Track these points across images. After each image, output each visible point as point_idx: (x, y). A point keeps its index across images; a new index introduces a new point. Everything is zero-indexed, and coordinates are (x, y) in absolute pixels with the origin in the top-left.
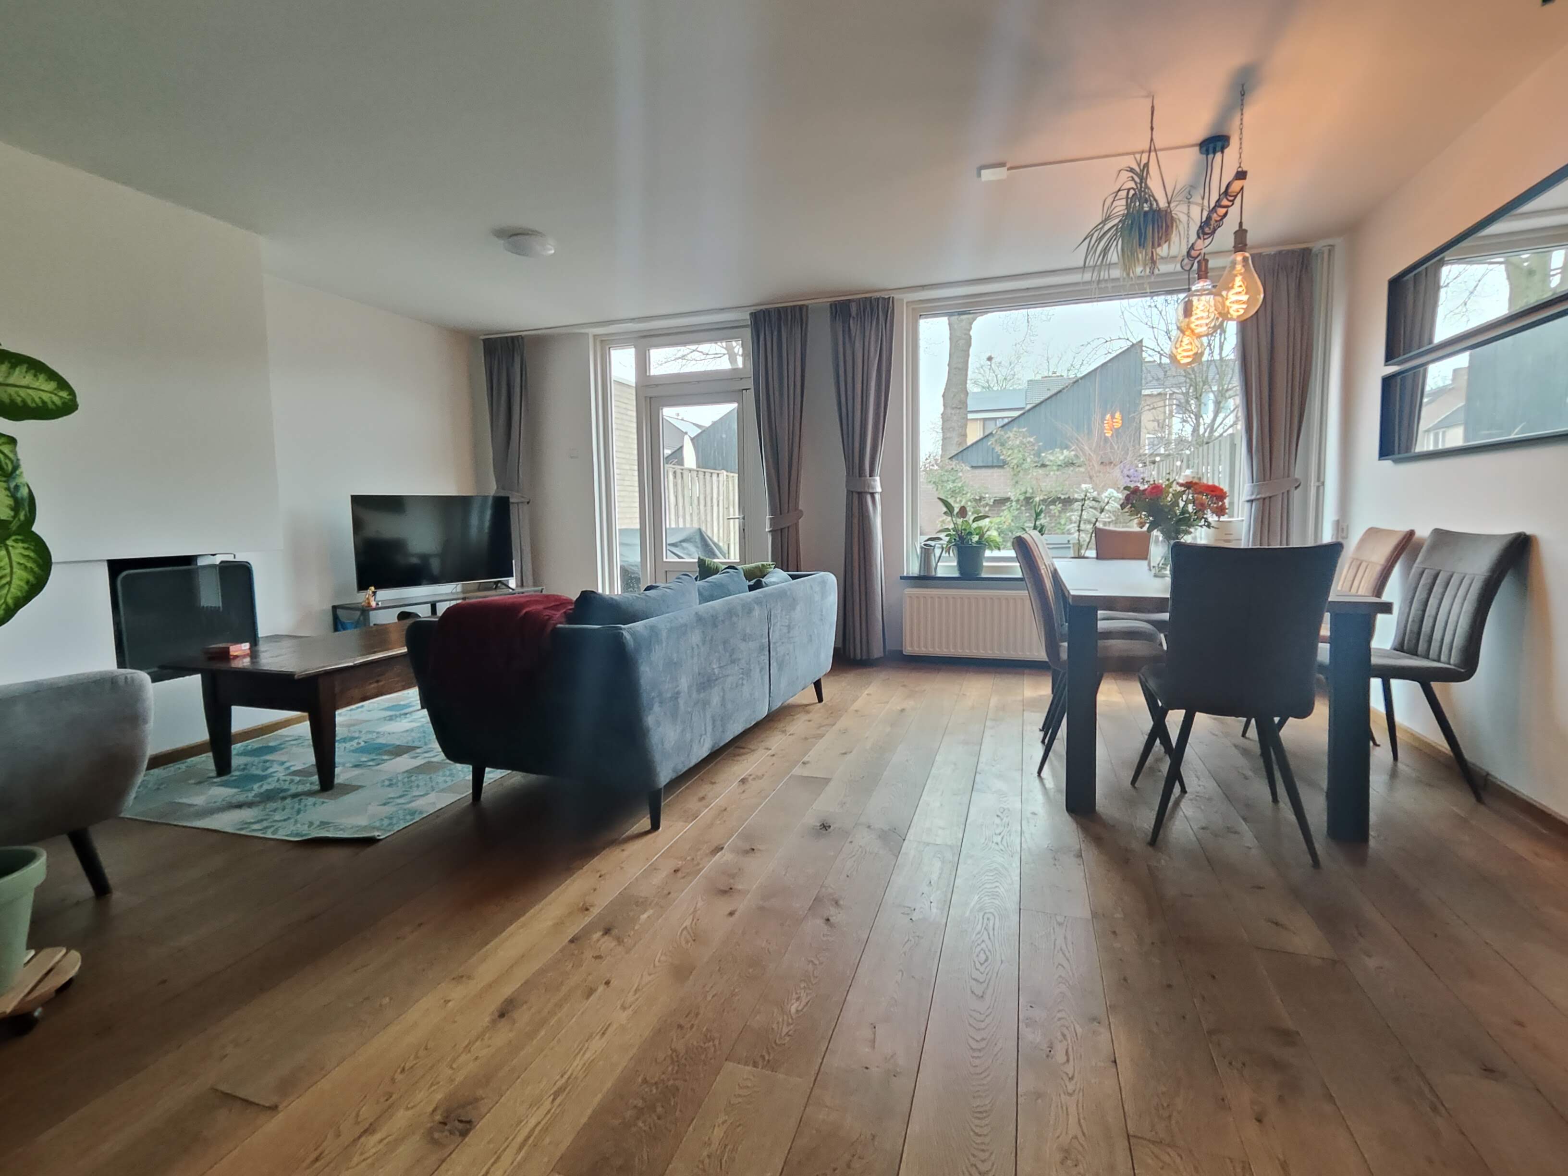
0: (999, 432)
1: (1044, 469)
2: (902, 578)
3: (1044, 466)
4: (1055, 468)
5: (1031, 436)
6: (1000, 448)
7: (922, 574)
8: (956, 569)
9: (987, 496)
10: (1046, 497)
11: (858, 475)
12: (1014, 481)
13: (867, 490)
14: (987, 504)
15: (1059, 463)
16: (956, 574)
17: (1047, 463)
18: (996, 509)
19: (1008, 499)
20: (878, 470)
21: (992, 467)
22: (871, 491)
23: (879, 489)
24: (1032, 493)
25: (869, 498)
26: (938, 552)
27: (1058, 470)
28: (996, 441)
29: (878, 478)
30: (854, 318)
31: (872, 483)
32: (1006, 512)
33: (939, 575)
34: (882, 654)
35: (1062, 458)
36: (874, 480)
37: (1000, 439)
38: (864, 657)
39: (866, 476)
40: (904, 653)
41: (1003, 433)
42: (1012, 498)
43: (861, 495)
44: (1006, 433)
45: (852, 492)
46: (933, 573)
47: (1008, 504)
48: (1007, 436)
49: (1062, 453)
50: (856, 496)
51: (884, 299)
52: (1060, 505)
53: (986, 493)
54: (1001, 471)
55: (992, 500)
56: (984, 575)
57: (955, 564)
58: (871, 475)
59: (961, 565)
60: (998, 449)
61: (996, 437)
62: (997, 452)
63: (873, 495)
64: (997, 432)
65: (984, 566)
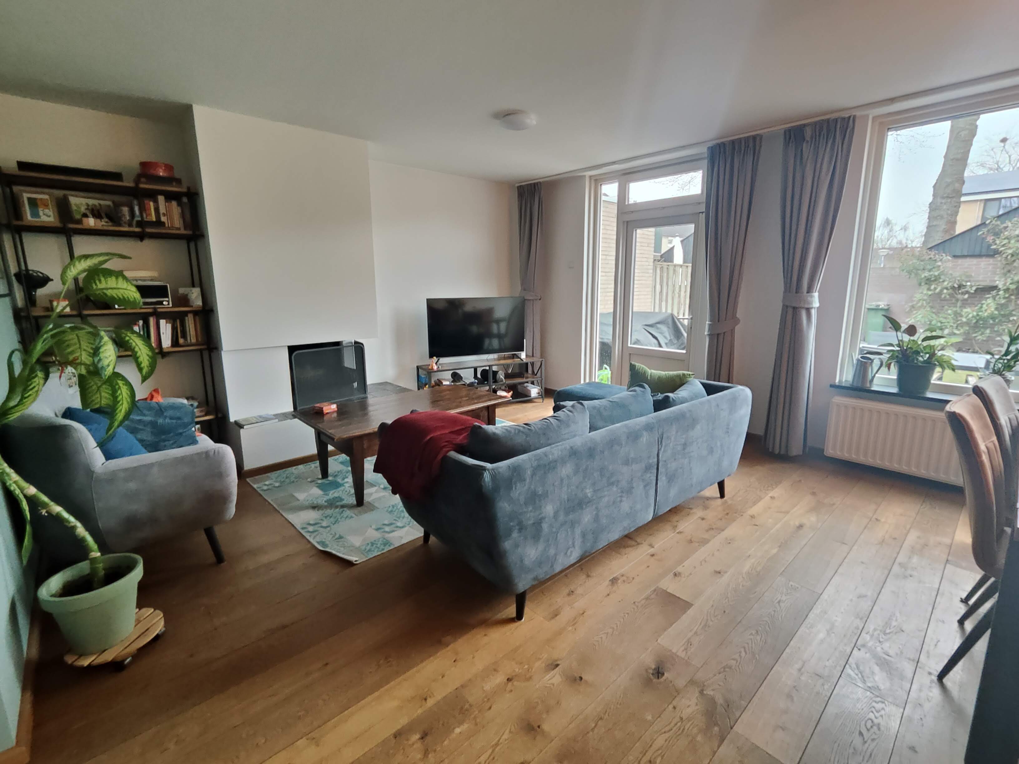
0: (994, 222)
2: (832, 386)
6: (993, 238)
7: (855, 384)
8: (895, 383)
9: (969, 284)
11: (794, 291)
12: (1006, 270)
13: (802, 305)
14: (967, 292)
16: (895, 390)
18: (978, 296)
19: (995, 288)
21: (980, 256)
22: (806, 306)
23: (816, 304)
25: (804, 313)
26: (876, 365)
28: (988, 231)
29: (816, 295)
30: (808, 142)
31: (809, 298)
32: (989, 301)
33: (875, 388)
34: (801, 453)
36: (812, 297)
37: (993, 229)
38: (783, 452)
39: (803, 293)
40: (825, 453)
41: (999, 223)
42: (1000, 286)
43: (796, 311)
44: (1003, 223)
45: (787, 307)
47: (994, 293)
48: (1005, 225)
50: (790, 311)
51: (843, 119)
53: (967, 282)
54: (991, 260)
55: (974, 288)
56: (930, 395)
57: (895, 377)
58: (810, 290)
59: (901, 381)
60: (990, 239)
61: (990, 227)
62: (988, 241)
63: (808, 310)
64: (991, 222)
65: (931, 386)
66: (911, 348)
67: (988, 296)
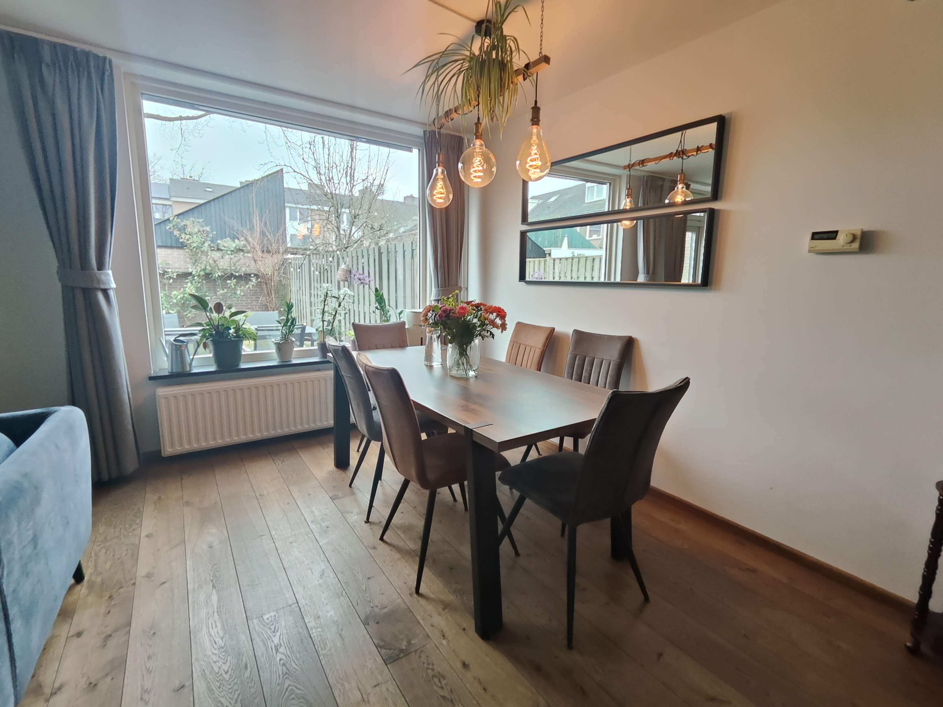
0: (175, 219)
1: (220, 252)
2: (151, 378)
3: (219, 250)
4: (229, 252)
5: (207, 226)
6: (178, 232)
7: (174, 371)
8: (213, 361)
9: (170, 270)
10: (223, 274)
11: (79, 266)
12: (193, 260)
13: (96, 285)
14: (170, 278)
15: (232, 249)
16: (213, 369)
17: (222, 248)
18: (178, 281)
19: (190, 274)
20: (109, 260)
21: (171, 247)
22: (102, 287)
23: (113, 285)
24: (211, 270)
25: (100, 296)
26: (191, 347)
27: (231, 254)
28: (173, 226)
29: (110, 272)
31: (103, 277)
32: (189, 284)
33: (195, 371)
35: (234, 245)
36: (106, 274)
37: (176, 225)
38: (114, 475)
39: (93, 270)
40: (163, 455)
41: (179, 220)
42: (194, 273)
43: (88, 293)
44: (182, 221)
45: (73, 289)
46: (188, 369)
47: (191, 278)
48: (184, 223)
49: (234, 242)
51: (97, 57)
52: (235, 280)
53: (169, 268)
54: (181, 251)
55: (175, 274)
56: (243, 366)
57: (211, 355)
58: (101, 266)
59: (219, 358)
60: (176, 233)
61: (174, 223)
62: (176, 235)
63: (105, 292)
64: (174, 219)
65: (242, 357)
66: (223, 325)
67: (187, 281)
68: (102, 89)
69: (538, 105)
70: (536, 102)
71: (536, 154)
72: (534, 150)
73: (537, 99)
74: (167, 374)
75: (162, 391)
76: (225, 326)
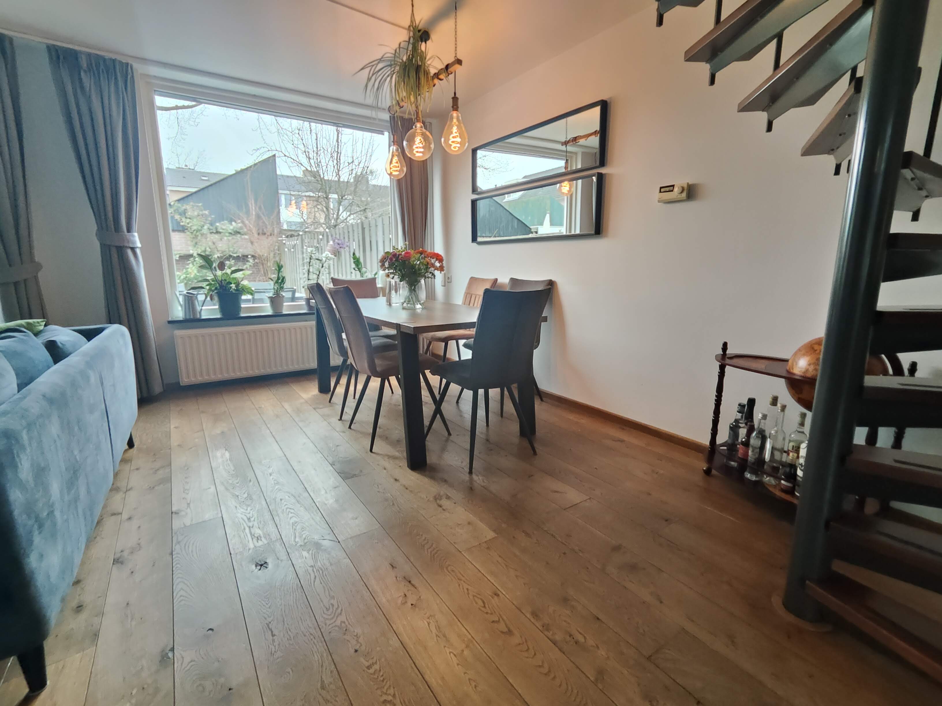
0: (176, 204)
1: (219, 235)
2: (169, 322)
3: (217, 232)
4: (227, 234)
5: (205, 210)
6: (179, 216)
7: (188, 317)
8: (218, 311)
10: (222, 255)
11: (113, 230)
12: (194, 242)
13: (127, 245)
15: (230, 231)
16: (219, 316)
17: (221, 231)
18: (181, 263)
19: (191, 256)
20: (135, 226)
21: (174, 231)
22: (131, 246)
23: (139, 245)
24: (211, 252)
25: (130, 252)
26: (201, 298)
27: (229, 236)
28: (175, 211)
29: (136, 234)
31: (132, 238)
32: (191, 265)
33: (203, 317)
34: (162, 390)
35: (231, 227)
36: (134, 236)
37: (177, 210)
39: (124, 232)
40: (181, 384)
41: (180, 205)
42: (195, 255)
43: (121, 250)
44: (183, 206)
45: (109, 246)
46: (198, 316)
47: (192, 259)
48: (184, 208)
49: (231, 225)
50: (114, 250)
52: (233, 261)
54: (182, 235)
55: (178, 256)
56: (242, 315)
57: (217, 307)
58: (129, 230)
59: (223, 308)
60: (177, 217)
61: (175, 208)
62: (177, 220)
63: (133, 249)
64: (174, 204)
65: (242, 310)
66: (225, 280)
67: (188, 262)
68: (126, 89)
69: (457, 96)
70: (455, 93)
71: (456, 133)
72: (455, 129)
73: (456, 91)
74: (182, 319)
75: (179, 333)
76: (227, 281)
